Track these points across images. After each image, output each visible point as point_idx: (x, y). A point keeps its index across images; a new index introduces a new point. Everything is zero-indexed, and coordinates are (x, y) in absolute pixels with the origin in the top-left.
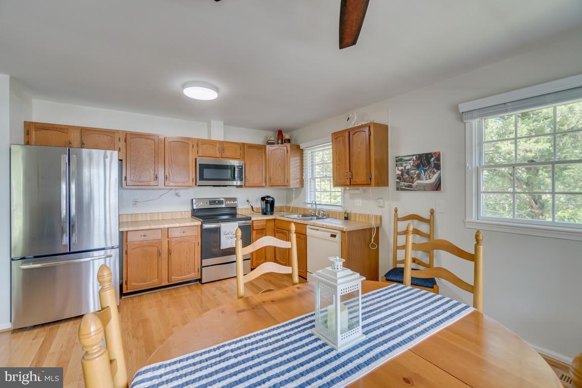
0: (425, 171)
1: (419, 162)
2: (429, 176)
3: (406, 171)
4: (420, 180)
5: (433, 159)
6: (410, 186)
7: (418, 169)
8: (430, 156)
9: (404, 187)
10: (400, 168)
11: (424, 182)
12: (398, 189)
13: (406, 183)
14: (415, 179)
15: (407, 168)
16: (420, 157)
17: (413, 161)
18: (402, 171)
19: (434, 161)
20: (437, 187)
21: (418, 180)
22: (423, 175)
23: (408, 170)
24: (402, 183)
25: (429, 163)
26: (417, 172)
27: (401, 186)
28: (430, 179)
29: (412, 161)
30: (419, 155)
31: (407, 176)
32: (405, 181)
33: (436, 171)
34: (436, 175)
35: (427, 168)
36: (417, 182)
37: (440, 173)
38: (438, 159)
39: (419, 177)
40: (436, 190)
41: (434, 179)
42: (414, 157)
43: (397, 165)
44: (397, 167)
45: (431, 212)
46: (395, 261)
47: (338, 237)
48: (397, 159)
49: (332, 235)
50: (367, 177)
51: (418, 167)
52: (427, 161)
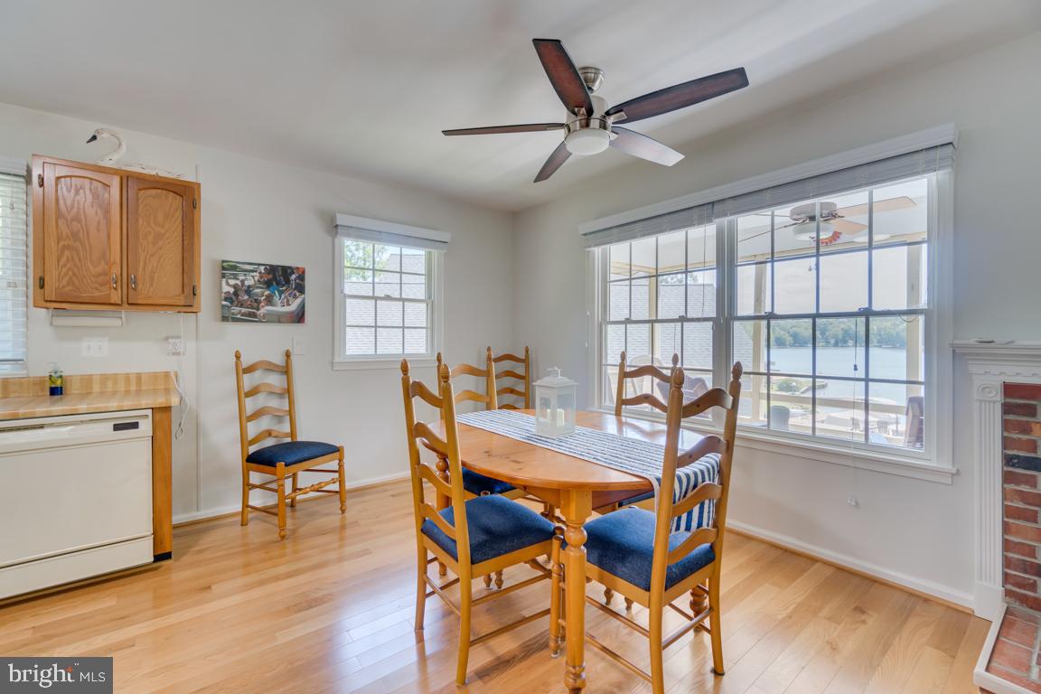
0: (281, 293)
1: (270, 276)
2: (288, 301)
3: (245, 288)
4: (272, 305)
5: (293, 277)
6: (254, 315)
7: (268, 287)
8: (289, 271)
9: (239, 316)
10: (232, 282)
11: (279, 309)
12: (225, 319)
14: (262, 304)
15: (247, 283)
16: (272, 269)
17: (260, 273)
18: (235, 286)
19: (295, 279)
20: (299, 317)
21: (267, 305)
22: (276, 298)
23: (249, 287)
24: (236, 309)
25: (288, 281)
26: (267, 293)
27: (233, 314)
28: (288, 305)
29: (256, 274)
30: (271, 266)
31: (246, 297)
32: (242, 306)
33: (298, 294)
34: (298, 301)
35: (284, 288)
36: (265, 309)
37: (304, 300)
38: (302, 277)
39: (269, 301)
40: (298, 322)
41: (294, 306)
42: (262, 268)
43: (223, 276)
44: (224, 280)
45: (288, 355)
46: (245, 443)
47: (146, 427)
48: (224, 264)
49: (117, 427)
50: (188, 290)
51: (268, 284)
52: (283, 278)
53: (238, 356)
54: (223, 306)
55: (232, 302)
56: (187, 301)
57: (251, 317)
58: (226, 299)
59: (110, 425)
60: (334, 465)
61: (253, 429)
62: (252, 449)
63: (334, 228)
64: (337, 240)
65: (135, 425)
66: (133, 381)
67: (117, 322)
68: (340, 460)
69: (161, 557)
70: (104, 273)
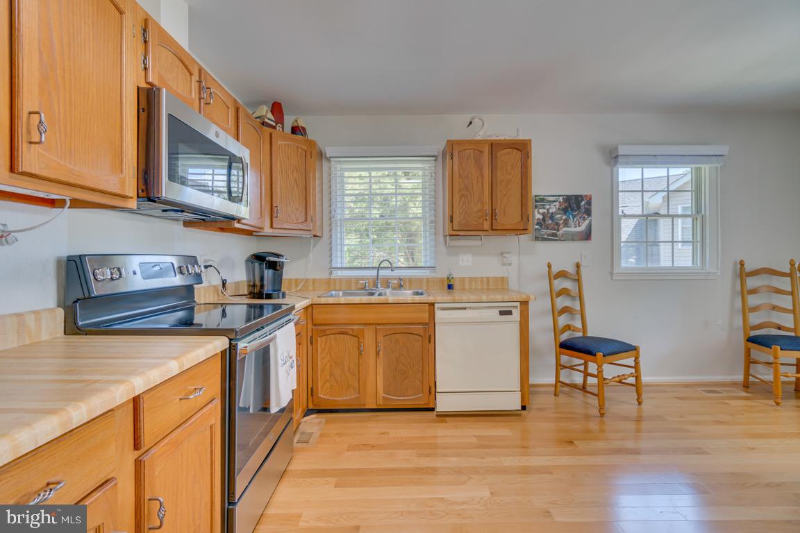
0: (574, 217)
1: (566, 204)
2: (579, 223)
3: (549, 215)
4: (568, 227)
5: (583, 203)
7: (565, 213)
8: (580, 199)
9: (546, 236)
11: (573, 229)
12: (537, 238)
14: (561, 226)
15: (551, 211)
16: (568, 199)
17: (560, 202)
18: (543, 214)
19: (584, 205)
20: (587, 236)
21: (564, 227)
22: (571, 221)
23: (552, 213)
24: (544, 231)
25: (579, 207)
26: (564, 218)
27: (542, 235)
28: (580, 226)
29: (557, 204)
30: (567, 196)
31: (550, 222)
32: (547, 229)
33: (586, 217)
34: (586, 222)
35: (576, 213)
36: (563, 230)
38: (589, 203)
39: (566, 224)
40: (587, 239)
42: (561, 198)
44: (536, 210)
45: (578, 266)
46: (557, 331)
47: (516, 313)
48: (537, 198)
49: (502, 313)
50: (525, 218)
51: (565, 211)
52: (576, 205)
53: (549, 267)
54: (536, 229)
55: (541, 226)
56: (523, 226)
57: (554, 237)
58: (537, 224)
59: (497, 311)
60: (631, 362)
63: (613, 158)
64: (615, 169)
65: (509, 313)
66: (485, 282)
67: (479, 243)
68: (636, 358)
69: (524, 408)
70: (480, 211)
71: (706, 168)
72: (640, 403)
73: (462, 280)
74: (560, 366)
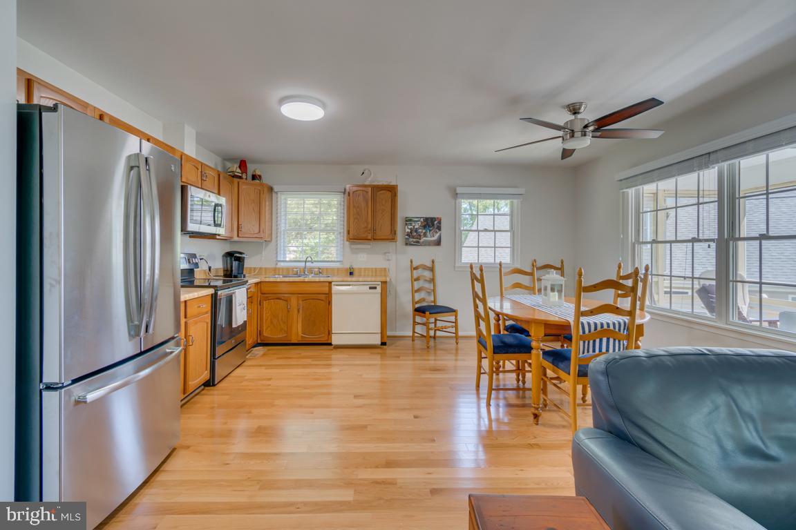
0: (430, 231)
1: (425, 223)
4: (426, 237)
5: (436, 222)
6: (418, 242)
7: (424, 229)
8: (434, 220)
9: (412, 243)
10: (410, 227)
11: (429, 239)
12: (407, 244)
13: (413, 238)
14: (422, 237)
15: (416, 227)
16: (426, 219)
18: (411, 229)
19: (437, 224)
20: (438, 243)
21: (424, 237)
22: (428, 234)
23: (416, 229)
24: (411, 240)
25: (433, 225)
26: (424, 231)
27: (410, 242)
28: (433, 236)
29: (420, 223)
31: (415, 234)
33: (438, 231)
34: (438, 234)
35: (431, 228)
36: (423, 239)
38: (440, 222)
39: (425, 235)
40: (438, 245)
41: (436, 237)
42: (422, 219)
43: (406, 224)
44: (407, 226)
45: (433, 262)
46: (414, 303)
47: (379, 288)
48: (407, 219)
49: (370, 288)
50: (393, 232)
51: (424, 227)
52: (431, 224)
53: (411, 262)
54: (406, 238)
55: (409, 236)
56: (392, 237)
57: (417, 243)
58: (407, 235)
59: (368, 287)
60: (452, 319)
61: (418, 297)
62: (417, 306)
63: (455, 195)
64: (457, 201)
65: (375, 288)
66: (374, 271)
67: (369, 247)
68: (456, 317)
69: (383, 344)
70: (366, 227)
71: (515, 201)
72: (457, 344)
73: (360, 269)
74: (415, 323)
